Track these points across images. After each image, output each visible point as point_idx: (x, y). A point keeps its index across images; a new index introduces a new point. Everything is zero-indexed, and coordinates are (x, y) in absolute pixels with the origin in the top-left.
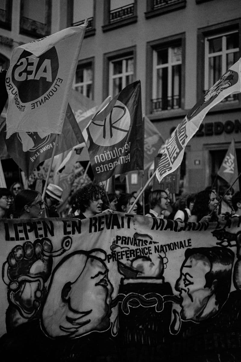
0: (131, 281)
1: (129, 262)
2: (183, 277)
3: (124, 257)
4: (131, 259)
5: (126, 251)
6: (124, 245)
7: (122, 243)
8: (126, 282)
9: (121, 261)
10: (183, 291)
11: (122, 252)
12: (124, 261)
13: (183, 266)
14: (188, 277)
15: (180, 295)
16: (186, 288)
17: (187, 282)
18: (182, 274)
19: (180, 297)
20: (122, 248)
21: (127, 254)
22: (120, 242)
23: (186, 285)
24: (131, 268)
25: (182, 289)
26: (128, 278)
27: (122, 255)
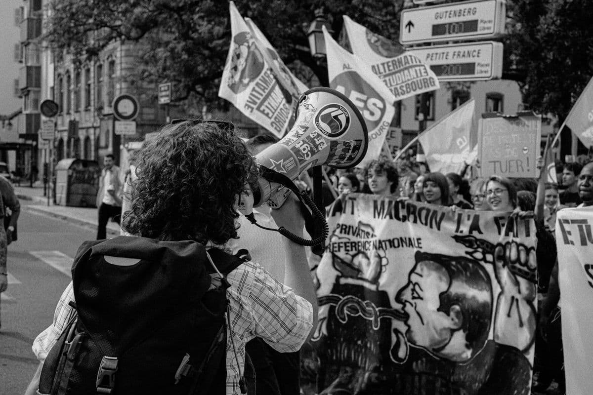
0: (350, 281)
1: (349, 257)
2: (411, 286)
3: (342, 250)
4: (352, 253)
5: (345, 243)
6: (343, 235)
7: (341, 232)
8: (343, 281)
9: (337, 254)
10: (408, 304)
11: (339, 243)
12: (342, 254)
13: (413, 271)
14: (417, 288)
15: (403, 309)
16: (413, 302)
17: (415, 295)
18: (410, 282)
19: (403, 312)
20: (340, 238)
21: (346, 246)
22: (338, 231)
23: (414, 298)
24: (350, 265)
25: (406, 301)
26: (346, 277)
27: (339, 247)
